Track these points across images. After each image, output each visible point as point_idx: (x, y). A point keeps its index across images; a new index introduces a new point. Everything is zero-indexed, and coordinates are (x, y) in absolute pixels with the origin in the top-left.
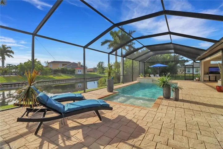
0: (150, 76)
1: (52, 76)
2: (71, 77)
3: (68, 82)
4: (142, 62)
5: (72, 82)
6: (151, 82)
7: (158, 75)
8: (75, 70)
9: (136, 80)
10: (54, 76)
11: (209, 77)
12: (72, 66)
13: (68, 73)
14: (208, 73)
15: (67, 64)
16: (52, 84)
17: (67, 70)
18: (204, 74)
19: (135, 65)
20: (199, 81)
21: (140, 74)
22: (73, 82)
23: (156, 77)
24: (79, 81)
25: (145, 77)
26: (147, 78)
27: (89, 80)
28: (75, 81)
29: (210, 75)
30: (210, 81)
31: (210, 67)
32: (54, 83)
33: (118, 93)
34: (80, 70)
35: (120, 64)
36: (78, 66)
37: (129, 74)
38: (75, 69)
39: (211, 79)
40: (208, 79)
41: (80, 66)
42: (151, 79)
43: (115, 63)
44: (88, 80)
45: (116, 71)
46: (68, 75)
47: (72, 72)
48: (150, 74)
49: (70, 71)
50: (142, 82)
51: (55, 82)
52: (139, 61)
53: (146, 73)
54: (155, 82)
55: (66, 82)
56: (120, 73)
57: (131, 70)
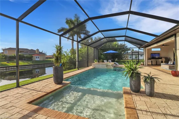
0: (103, 62)
1: (5, 63)
2: (28, 63)
3: (24, 68)
4: (97, 49)
5: (28, 68)
6: (106, 68)
7: (110, 61)
8: (32, 57)
9: (91, 66)
10: (8, 63)
11: (152, 61)
12: (29, 53)
13: (25, 60)
14: (150, 58)
15: (24, 51)
16: (5, 70)
17: (24, 57)
18: (148, 59)
19: (90, 51)
20: (143, 65)
21: (94, 60)
22: (30, 68)
23: (109, 62)
24: (37, 67)
25: (99, 62)
26: (101, 63)
27: (48, 66)
28: (32, 68)
29: (152, 60)
30: (152, 65)
31: (151, 54)
32: (7, 70)
33: (69, 84)
34: (37, 57)
35: (76, 50)
36: (36, 53)
37: (85, 59)
38: (33, 55)
39: (153, 64)
40: (150, 63)
41: (39, 53)
42: (106, 65)
43: (72, 50)
44: (46, 66)
45: (72, 58)
46: (25, 61)
47: (30, 59)
48: (103, 60)
49: (27, 57)
50: (97, 67)
51: (9, 69)
52: (94, 48)
53: (100, 59)
54: (109, 67)
55: (22, 69)
56: (76, 59)
57: (86, 57)
